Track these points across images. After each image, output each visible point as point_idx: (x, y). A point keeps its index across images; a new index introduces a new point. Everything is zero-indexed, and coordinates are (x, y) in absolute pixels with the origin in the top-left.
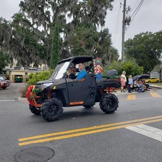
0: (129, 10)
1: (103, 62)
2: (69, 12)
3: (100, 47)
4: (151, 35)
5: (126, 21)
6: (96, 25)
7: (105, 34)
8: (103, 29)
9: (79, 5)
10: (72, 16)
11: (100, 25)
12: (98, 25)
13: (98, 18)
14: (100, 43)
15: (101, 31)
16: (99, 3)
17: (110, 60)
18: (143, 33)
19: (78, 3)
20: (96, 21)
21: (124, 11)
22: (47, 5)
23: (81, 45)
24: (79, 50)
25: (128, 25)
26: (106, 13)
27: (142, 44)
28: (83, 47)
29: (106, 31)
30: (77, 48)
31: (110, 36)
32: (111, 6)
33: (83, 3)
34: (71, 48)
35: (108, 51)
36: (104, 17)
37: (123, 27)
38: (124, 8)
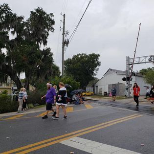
0: (67, 33)
1: (46, 78)
2: (12, 30)
3: (43, 64)
4: (86, 56)
5: (65, 43)
6: (39, 44)
7: (47, 52)
8: (45, 48)
9: (23, 24)
10: (16, 34)
11: (42, 44)
12: (41, 44)
13: (41, 38)
14: (43, 60)
15: (44, 50)
16: (42, 24)
17: (52, 75)
18: (80, 54)
19: (22, 22)
20: (39, 40)
21: (63, 34)
24: (22, 66)
25: (67, 46)
27: (79, 63)
28: (26, 63)
29: (48, 50)
30: (20, 64)
31: (52, 55)
32: (52, 28)
33: (27, 23)
34: (13, 63)
35: (50, 67)
36: (46, 38)
37: (63, 48)
38: (64, 31)
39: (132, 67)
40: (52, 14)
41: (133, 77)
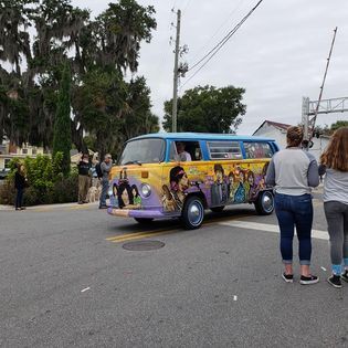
0: (185, 50)
3: (131, 111)
4: (214, 92)
5: (180, 71)
6: (122, 69)
7: (139, 86)
8: (135, 78)
9: (89, 27)
10: (74, 47)
12: (125, 69)
13: (126, 56)
14: (131, 104)
15: (132, 81)
16: (130, 30)
18: (201, 88)
19: (86, 24)
20: (121, 62)
21: (177, 51)
22: (24, 20)
23: (98, 106)
24: (95, 116)
25: (183, 76)
26: (138, 47)
28: (102, 110)
29: (141, 81)
30: (92, 112)
31: (148, 92)
32: (148, 35)
33: (95, 24)
35: (145, 119)
36: (136, 56)
37: (175, 80)
38: (177, 46)
39: (315, 119)
40: (151, 8)
41: (314, 140)
